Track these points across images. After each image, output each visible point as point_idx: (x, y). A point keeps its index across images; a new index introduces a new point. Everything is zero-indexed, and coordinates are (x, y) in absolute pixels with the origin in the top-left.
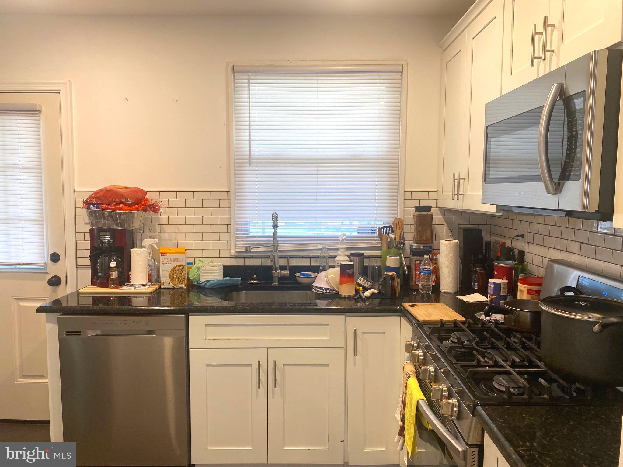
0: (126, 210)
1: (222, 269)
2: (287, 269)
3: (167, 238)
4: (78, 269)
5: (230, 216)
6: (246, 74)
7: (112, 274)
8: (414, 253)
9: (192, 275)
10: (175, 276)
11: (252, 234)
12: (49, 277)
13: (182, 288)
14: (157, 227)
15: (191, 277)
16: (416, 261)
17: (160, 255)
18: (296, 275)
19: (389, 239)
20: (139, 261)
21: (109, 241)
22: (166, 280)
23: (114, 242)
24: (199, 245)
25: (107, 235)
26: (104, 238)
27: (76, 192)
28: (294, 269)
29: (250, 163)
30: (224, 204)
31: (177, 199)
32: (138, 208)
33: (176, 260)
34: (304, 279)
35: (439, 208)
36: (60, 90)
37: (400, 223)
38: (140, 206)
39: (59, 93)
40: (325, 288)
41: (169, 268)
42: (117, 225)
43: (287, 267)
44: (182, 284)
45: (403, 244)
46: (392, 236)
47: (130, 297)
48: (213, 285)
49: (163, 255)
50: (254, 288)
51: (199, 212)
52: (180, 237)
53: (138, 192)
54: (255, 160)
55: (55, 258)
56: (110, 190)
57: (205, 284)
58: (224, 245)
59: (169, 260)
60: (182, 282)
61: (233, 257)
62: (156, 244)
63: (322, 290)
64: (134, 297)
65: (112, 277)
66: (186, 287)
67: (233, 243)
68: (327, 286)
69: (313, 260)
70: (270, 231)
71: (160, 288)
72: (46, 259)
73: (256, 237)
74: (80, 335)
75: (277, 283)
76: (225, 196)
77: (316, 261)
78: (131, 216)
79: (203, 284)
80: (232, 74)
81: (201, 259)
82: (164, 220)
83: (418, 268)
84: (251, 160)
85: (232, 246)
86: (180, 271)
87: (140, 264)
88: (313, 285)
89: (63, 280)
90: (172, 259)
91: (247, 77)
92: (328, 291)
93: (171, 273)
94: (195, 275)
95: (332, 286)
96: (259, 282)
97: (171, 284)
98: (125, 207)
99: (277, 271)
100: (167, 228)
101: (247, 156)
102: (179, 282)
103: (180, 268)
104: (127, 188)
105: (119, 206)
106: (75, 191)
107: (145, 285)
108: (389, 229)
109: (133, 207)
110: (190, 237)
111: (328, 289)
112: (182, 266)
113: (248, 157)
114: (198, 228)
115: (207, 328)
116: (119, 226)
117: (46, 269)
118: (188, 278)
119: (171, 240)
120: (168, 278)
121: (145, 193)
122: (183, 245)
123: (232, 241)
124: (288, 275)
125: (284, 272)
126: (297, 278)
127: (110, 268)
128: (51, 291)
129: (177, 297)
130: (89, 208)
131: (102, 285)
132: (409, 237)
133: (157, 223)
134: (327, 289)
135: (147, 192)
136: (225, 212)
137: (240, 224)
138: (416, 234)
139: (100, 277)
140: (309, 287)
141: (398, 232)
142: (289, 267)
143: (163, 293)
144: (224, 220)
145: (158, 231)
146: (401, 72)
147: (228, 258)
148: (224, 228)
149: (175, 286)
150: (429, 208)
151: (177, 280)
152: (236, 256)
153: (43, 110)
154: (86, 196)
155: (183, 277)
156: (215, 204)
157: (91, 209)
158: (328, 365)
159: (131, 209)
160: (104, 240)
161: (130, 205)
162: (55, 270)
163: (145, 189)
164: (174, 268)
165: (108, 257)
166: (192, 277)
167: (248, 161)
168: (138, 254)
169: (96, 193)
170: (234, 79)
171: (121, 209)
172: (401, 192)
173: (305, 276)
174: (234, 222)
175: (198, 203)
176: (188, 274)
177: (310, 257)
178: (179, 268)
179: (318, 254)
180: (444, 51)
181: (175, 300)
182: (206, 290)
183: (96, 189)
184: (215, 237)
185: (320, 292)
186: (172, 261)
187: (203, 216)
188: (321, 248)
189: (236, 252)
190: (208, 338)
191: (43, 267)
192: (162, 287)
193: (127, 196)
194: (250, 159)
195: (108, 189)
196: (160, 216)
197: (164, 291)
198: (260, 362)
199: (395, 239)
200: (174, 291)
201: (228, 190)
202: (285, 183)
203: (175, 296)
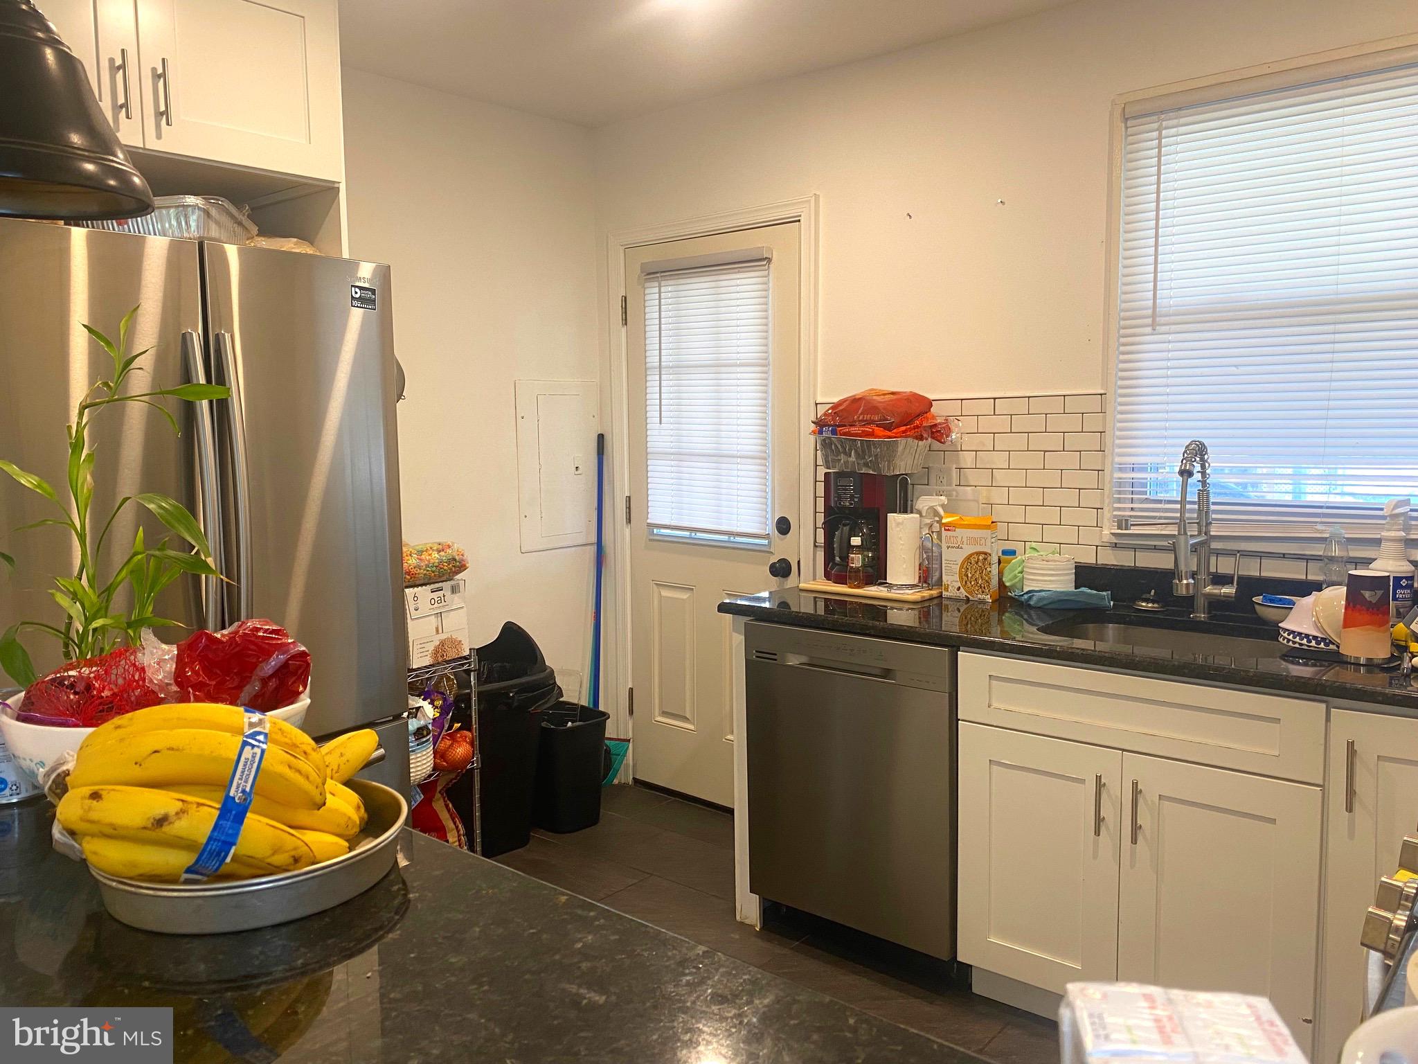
0: (880, 437)
1: (1071, 569)
2: (1232, 583)
3: (970, 497)
4: (818, 549)
5: (1104, 451)
6: (1155, 118)
7: (853, 559)
9: (1010, 577)
10: (970, 575)
12: (774, 559)
13: (983, 602)
14: (954, 473)
15: (1008, 581)
17: (943, 529)
18: (1253, 599)
20: (900, 538)
21: (852, 497)
22: (952, 582)
23: (861, 499)
24: (1034, 515)
25: (851, 484)
26: (844, 489)
27: (818, 405)
28: (1251, 586)
29: (1154, 325)
30: (1092, 423)
31: (994, 415)
32: (904, 432)
33: (975, 541)
34: (1270, 609)
36: (800, 216)
38: (910, 430)
39: (799, 221)
40: (1307, 636)
41: (960, 556)
42: (866, 465)
43: (1232, 578)
44: (983, 592)
47: (886, 607)
48: (1045, 602)
49: (949, 530)
50: (1147, 620)
51: (1038, 442)
52: (998, 496)
53: (911, 402)
54: (1167, 318)
55: (783, 526)
56: (860, 399)
57: (1030, 598)
58: (1090, 517)
59: (959, 540)
60: (984, 588)
61: (1107, 544)
62: (943, 506)
63: (1297, 639)
64: (892, 608)
65: (851, 565)
66: (991, 601)
67: (1107, 514)
68: (1314, 631)
69: (1312, 566)
71: (940, 596)
72: (771, 528)
73: (1161, 501)
74: (776, 660)
75: (1204, 613)
76: (1095, 404)
78: (892, 448)
79: (1026, 597)
80: (1123, 124)
81: (1034, 545)
82: (967, 459)
84: (1158, 319)
85: (1105, 521)
86: (980, 564)
87: (903, 545)
88: (1279, 625)
89: (794, 568)
90: (965, 539)
91: (1155, 125)
92: (1313, 643)
93: (962, 567)
94: (1015, 577)
95: (1326, 632)
96: (1161, 607)
97: (962, 589)
98: (879, 431)
99: (1185, 582)
100: (972, 476)
101: (1150, 308)
102: (977, 588)
103: (981, 558)
104: (893, 393)
105: (867, 429)
106: (816, 404)
107: (913, 586)
109: (895, 431)
110: (1017, 496)
111: (1315, 638)
112: (983, 555)
113: (1150, 312)
114: (1036, 478)
115: (994, 682)
116: (870, 468)
117: (769, 545)
118: (1001, 583)
119: (977, 501)
120: (957, 577)
121: (929, 403)
122: (1001, 514)
123: (1106, 509)
124: (1232, 597)
125: (1224, 590)
126: (1257, 606)
127: (851, 548)
128: (775, 586)
129: (972, 618)
130: (821, 432)
131: (840, 580)
133: (955, 466)
134: (1311, 637)
135: (933, 402)
136: (1092, 441)
137: (1128, 470)
139: (838, 565)
140: (1271, 631)
142: (1238, 578)
143: (947, 606)
144: (1091, 460)
145: (955, 481)
147: (1097, 546)
148: (1090, 479)
149: (970, 597)
151: (973, 583)
152: (1116, 544)
153: (774, 256)
155: (987, 578)
156: (1073, 423)
157: (824, 434)
158: (1273, 821)
159: (891, 434)
160: (845, 493)
161: (889, 427)
162: (782, 549)
163: (931, 397)
164: (968, 558)
165: (848, 527)
166: (1011, 580)
167: (1149, 321)
168: (898, 524)
169: (835, 406)
170: (1127, 135)
171: (872, 434)
173: (1273, 603)
174: (1112, 464)
175: (1037, 423)
176: (1001, 574)
177: (1307, 559)
178: (978, 559)
179: (1318, 550)
181: (969, 626)
182: (1032, 612)
183: (836, 400)
184: (1070, 498)
185: (1294, 643)
186: (965, 543)
187: (1045, 451)
188: (1328, 535)
189: (1111, 533)
190: (995, 705)
191: (766, 542)
192: (945, 594)
193: (884, 409)
194: (1154, 316)
195: (857, 397)
196: (961, 451)
197: (948, 602)
198: (1101, 776)
200: (969, 604)
201: (1102, 392)
202: (1242, 369)
203: (969, 616)
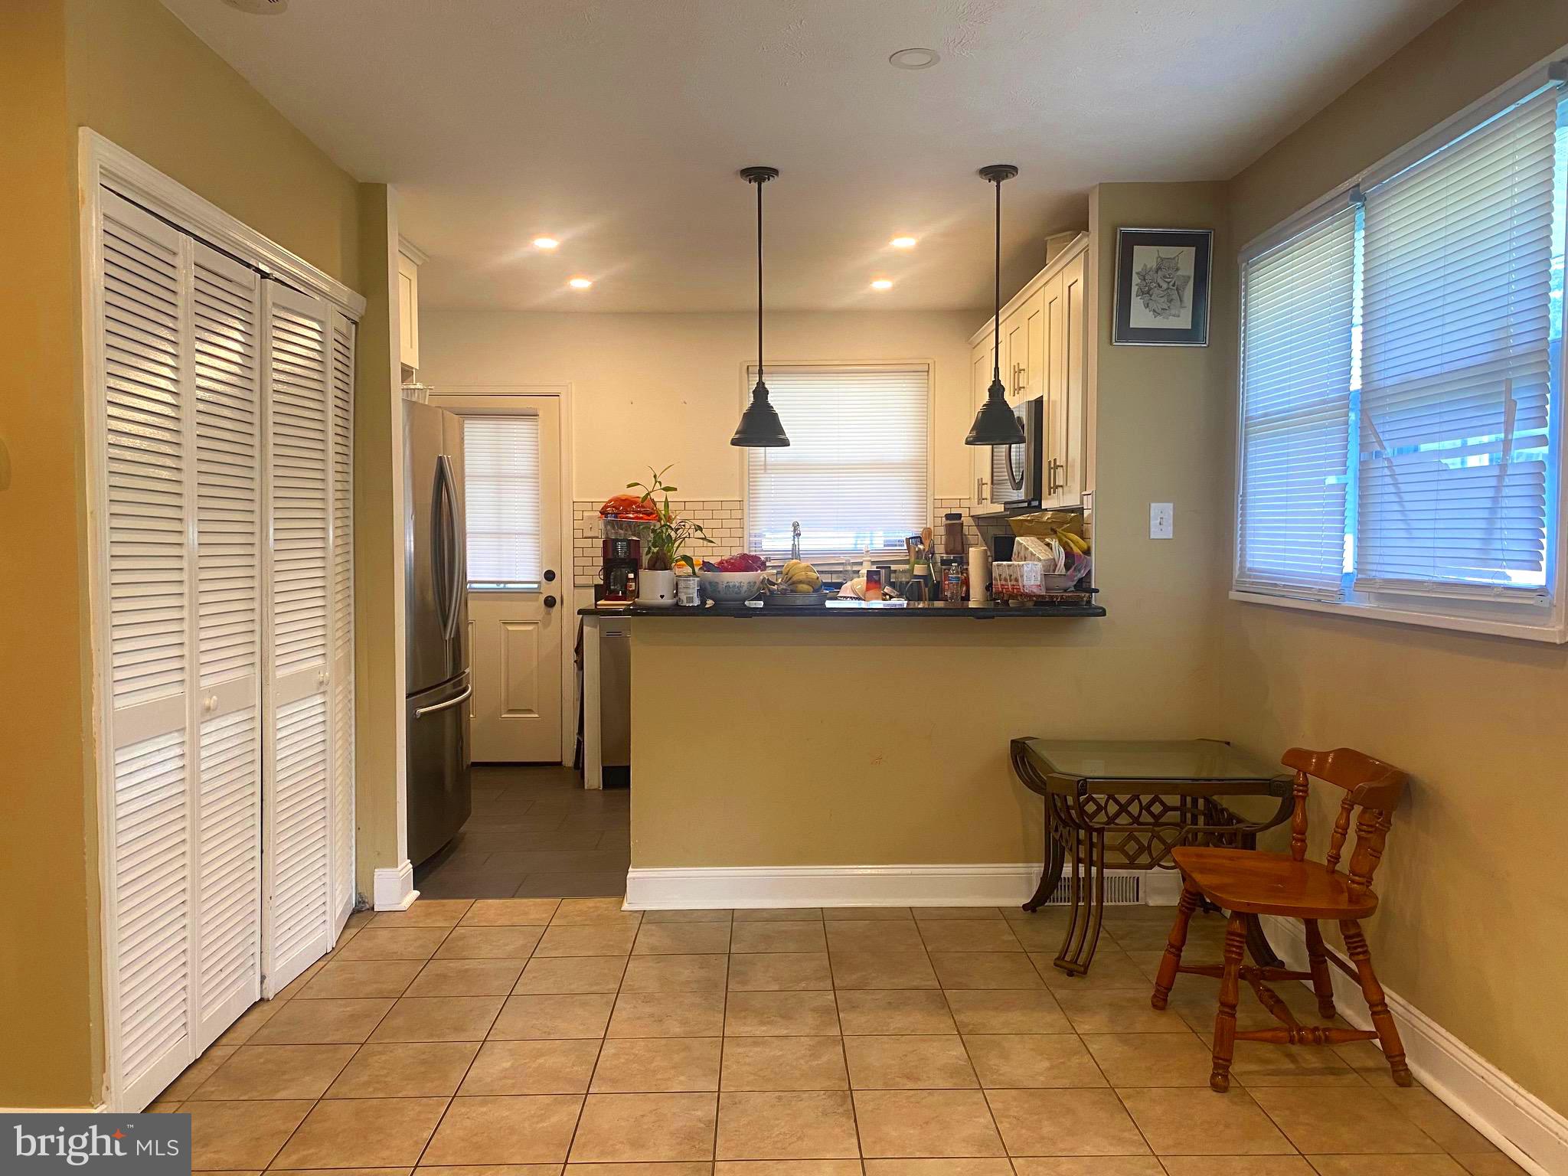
5: (743, 528)
7: (632, 586)
8: (943, 562)
11: (764, 548)
12: (542, 597)
16: (945, 570)
19: (917, 549)
29: (765, 470)
30: (737, 514)
31: (685, 509)
35: (972, 516)
36: (559, 393)
37: (928, 532)
39: (559, 396)
45: (933, 554)
46: (921, 547)
54: (771, 467)
55: (550, 576)
65: (630, 589)
69: (834, 576)
70: (787, 545)
72: (540, 577)
76: (737, 505)
77: (838, 578)
80: (747, 377)
83: (947, 578)
84: (767, 467)
89: (558, 601)
106: (574, 502)
108: (919, 539)
113: (763, 463)
116: (635, 537)
117: (539, 587)
127: (628, 580)
128: (544, 613)
130: (605, 517)
132: (940, 550)
136: (736, 524)
137: (754, 536)
138: (946, 545)
141: (927, 543)
146: (928, 372)
148: (735, 542)
150: (959, 516)
153: (540, 413)
154: (601, 506)
156: (728, 515)
157: (608, 518)
159: (649, 518)
162: (551, 589)
165: (625, 569)
167: (763, 468)
169: (613, 501)
170: (749, 381)
172: (930, 500)
174: (747, 534)
175: (709, 514)
177: (831, 573)
180: (974, 348)
188: (844, 561)
191: (536, 586)
194: (765, 465)
199: (924, 550)
201: (740, 500)
